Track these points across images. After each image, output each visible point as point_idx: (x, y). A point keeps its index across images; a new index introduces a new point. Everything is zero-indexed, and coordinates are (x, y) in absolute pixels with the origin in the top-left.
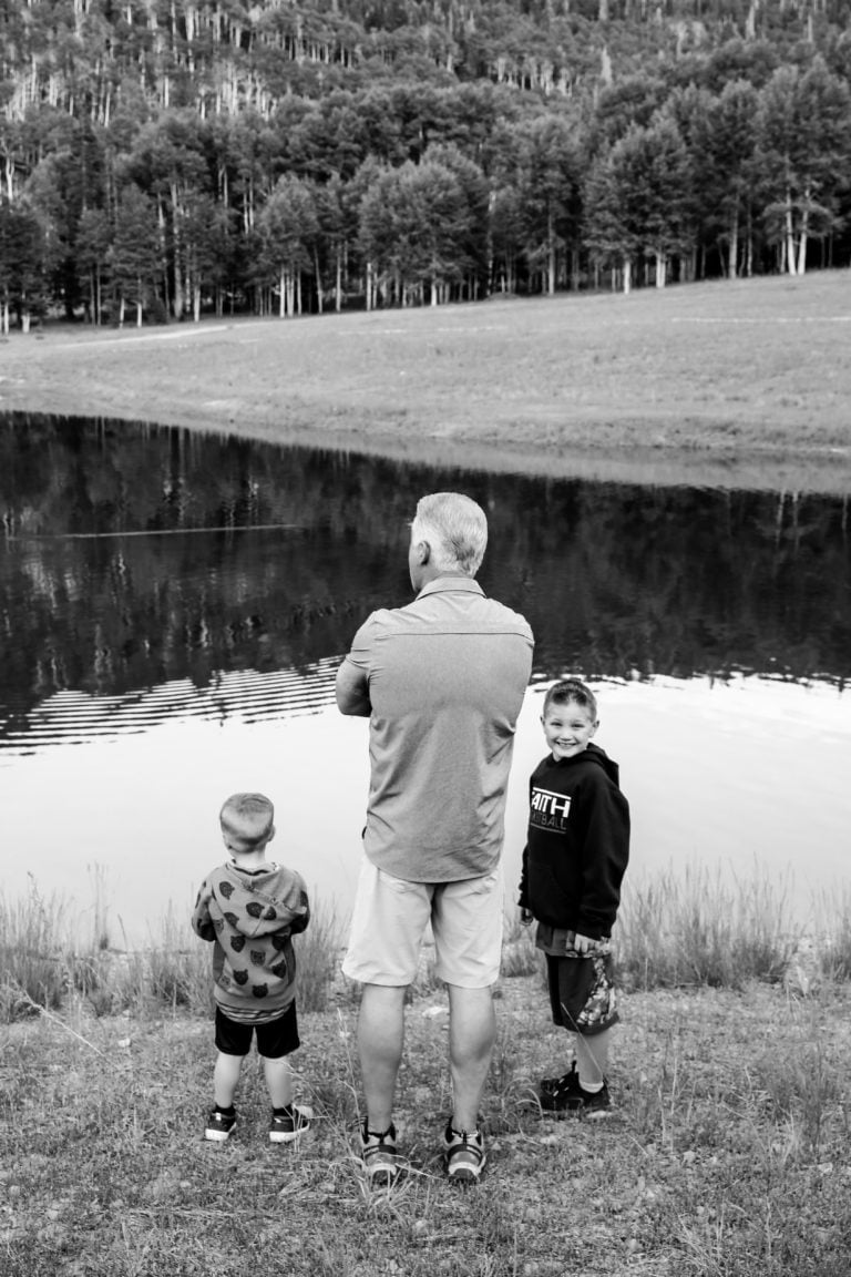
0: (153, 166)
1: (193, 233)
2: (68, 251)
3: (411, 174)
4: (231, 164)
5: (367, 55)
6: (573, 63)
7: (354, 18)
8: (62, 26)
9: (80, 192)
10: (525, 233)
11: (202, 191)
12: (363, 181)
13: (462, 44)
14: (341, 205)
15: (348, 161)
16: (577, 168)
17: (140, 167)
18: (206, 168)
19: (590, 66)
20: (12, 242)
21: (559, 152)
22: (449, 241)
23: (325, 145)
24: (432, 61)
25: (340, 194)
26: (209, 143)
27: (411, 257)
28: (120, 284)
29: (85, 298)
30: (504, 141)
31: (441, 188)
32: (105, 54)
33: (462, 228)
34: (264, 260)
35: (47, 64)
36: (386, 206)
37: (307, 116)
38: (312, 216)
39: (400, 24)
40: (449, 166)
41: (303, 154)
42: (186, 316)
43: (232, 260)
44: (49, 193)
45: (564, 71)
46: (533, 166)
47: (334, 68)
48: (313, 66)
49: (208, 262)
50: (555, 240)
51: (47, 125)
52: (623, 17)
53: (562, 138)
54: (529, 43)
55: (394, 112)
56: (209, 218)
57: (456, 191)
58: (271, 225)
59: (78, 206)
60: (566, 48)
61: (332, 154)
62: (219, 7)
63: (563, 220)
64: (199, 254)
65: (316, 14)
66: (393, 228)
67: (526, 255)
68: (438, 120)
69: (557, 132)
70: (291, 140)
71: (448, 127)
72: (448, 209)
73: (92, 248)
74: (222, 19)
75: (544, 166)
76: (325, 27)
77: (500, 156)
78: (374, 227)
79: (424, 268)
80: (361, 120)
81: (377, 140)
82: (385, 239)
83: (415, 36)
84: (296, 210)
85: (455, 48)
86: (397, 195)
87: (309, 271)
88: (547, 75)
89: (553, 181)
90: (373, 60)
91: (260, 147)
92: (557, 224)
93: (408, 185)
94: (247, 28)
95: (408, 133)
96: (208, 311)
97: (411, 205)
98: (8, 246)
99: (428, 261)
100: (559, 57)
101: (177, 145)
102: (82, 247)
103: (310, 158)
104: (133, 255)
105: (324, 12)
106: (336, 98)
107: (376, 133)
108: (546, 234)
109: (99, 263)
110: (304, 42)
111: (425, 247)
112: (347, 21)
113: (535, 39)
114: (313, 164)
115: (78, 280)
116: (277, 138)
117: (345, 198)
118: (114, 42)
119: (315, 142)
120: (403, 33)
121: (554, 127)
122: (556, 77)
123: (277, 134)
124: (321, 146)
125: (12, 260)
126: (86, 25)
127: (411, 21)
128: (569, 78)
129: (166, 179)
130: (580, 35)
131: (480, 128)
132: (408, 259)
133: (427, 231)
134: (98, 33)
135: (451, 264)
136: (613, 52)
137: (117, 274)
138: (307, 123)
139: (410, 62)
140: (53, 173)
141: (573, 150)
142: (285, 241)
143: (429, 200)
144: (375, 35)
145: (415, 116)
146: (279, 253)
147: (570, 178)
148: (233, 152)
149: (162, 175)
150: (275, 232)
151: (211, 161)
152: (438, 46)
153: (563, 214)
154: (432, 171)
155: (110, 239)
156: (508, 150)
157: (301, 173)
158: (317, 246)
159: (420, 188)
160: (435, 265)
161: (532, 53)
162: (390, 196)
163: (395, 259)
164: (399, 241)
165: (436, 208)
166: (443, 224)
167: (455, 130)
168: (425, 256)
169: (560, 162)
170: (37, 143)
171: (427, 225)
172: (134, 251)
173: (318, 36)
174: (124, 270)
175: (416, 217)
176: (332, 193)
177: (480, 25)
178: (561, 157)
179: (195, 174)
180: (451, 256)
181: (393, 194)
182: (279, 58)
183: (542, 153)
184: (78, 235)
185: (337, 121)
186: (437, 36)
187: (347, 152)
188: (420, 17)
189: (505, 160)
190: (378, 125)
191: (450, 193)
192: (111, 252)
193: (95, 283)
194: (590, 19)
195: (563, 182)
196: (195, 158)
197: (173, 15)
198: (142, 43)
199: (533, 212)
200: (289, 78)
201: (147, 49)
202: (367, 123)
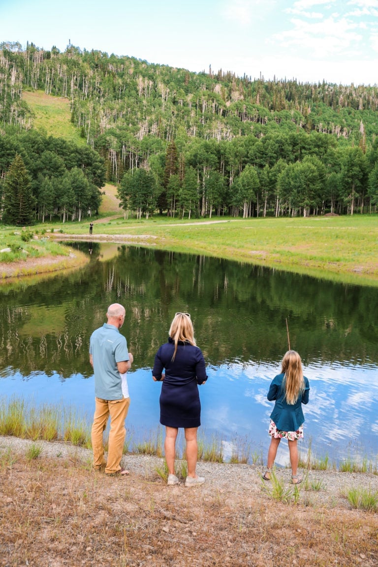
0: (198, 159)
1: (211, 185)
2: (164, 189)
3: (299, 166)
4: (226, 159)
5: (269, 120)
6: (349, 126)
7: (264, 106)
8: (157, 106)
9: (169, 168)
10: (343, 191)
11: (215, 170)
12: (278, 168)
13: (306, 117)
14: (268, 176)
15: (271, 160)
16: (365, 166)
17: (192, 159)
18: (217, 161)
19: (355, 127)
20: (145, 186)
21: (359, 160)
22: (313, 193)
23: (263, 154)
24: (294, 123)
25: (268, 173)
26: (219, 152)
27: (298, 198)
28: (184, 203)
29: (169, 207)
30: (332, 155)
31: (311, 172)
32: (173, 117)
33: (318, 188)
34: (239, 196)
35: (152, 120)
36: (288, 178)
37: (257, 143)
38: (258, 181)
39: (282, 109)
40: (313, 164)
41: (254, 157)
42: (206, 216)
43: (224, 196)
44: (158, 168)
45: (345, 129)
46: (348, 165)
47: (257, 125)
48: (249, 124)
49: (216, 196)
50: (354, 194)
51: (151, 142)
52: (368, 109)
53: (360, 155)
54: (332, 117)
55: (290, 142)
56: (217, 179)
57: (316, 174)
58: (242, 183)
59: (168, 173)
60: (346, 120)
61: (265, 158)
62: (215, 101)
63: (358, 186)
64: (213, 193)
65: (251, 104)
66: (291, 186)
67: (343, 199)
68: (306, 146)
69: (358, 152)
70: (250, 152)
71: (310, 149)
72: (313, 180)
73: (173, 189)
74: (216, 105)
75: (353, 165)
76: (254, 109)
77: (330, 161)
78: (283, 186)
79: (302, 202)
80: (277, 145)
81: (283, 153)
82: (287, 190)
83: (288, 114)
84: (252, 178)
85: (303, 119)
86: (293, 174)
87: (255, 201)
88: (338, 129)
89: (355, 171)
90: (272, 122)
91: (237, 154)
92: (356, 187)
93: (298, 171)
94: (225, 109)
95: (294, 151)
96: (215, 214)
97: (299, 178)
98: (143, 187)
99: (304, 200)
100: (344, 123)
101: (207, 152)
102: (170, 188)
103: (257, 159)
104: (189, 192)
105: (254, 103)
106: (268, 137)
107: (282, 150)
108: (351, 192)
109: (176, 194)
110: (246, 114)
111: (303, 194)
112: (262, 107)
113: (334, 116)
114: (258, 161)
115: (167, 201)
116: (244, 151)
117: (270, 174)
118: (176, 112)
119: (259, 153)
120: (284, 112)
121: (357, 151)
122: (342, 131)
123: (245, 149)
124: (261, 154)
125: (144, 192)
126: (166, 106)
127: (286, 108)
128: (347, 131)
129: (202, 164)
130: (351, 115)
131: (322, 150)
132: (296, 199)
133: (305, 189)
134: (170, 109)
135: (313, 201)
136: (364, 122)
137: (182, 199)
138: (256, 146)
139: (286, 123)
140: (159, 160)
141: (364, 160)
142: (247, 189)
143: (306, 177)
144: (272, 113)
145: (298, 144)
146: (244, 194)
147: (362, 171)
148: (227, 156)
149: (200, 163)
150: (244, 186)
151: (219, 158)
152: (297, 118)
153: (359, 184)
154: (308, 166)
155: (181, 186)
156: (333, 158)
157: (253, 164)
158: (258, 192)
159: (302, 172)
160: (306, 201)
161: (333, 121)
162: (290, 174)
163: (290, 198)
164: (293, 191)
165: (309, 180)
166: (311, 186)
167: (312, 150)
168: (303, 198)
169: (359, 164)
170: (147, 149)
171: (304, 186)
172: (190, 191)
173: (252, 113)
174: (185, 197)
175: (301, 183)
176: (265, 172)
177: (313, 110)
178: (359, 162)
179: (213, 163)
180: (313, 198)
181: (292, 174)
182: (237, 120)
183: (352, 161)
184: (168, 184)
185: (268, 145)
186: (296, 114)
187: (271, 157)
188: (290, 106)
189: (332, 162)
190: (283, 147)
191: (314, 174)
192: (181, 190)
193: (173, 202)
194: (355, 109)
195: (360, 172)
196: (214, 157)
197: (198, 103)
198: (186, 113)
199: (347, 183)
200: (240, 128)
201: (188, 115)
202: (279, 146)
